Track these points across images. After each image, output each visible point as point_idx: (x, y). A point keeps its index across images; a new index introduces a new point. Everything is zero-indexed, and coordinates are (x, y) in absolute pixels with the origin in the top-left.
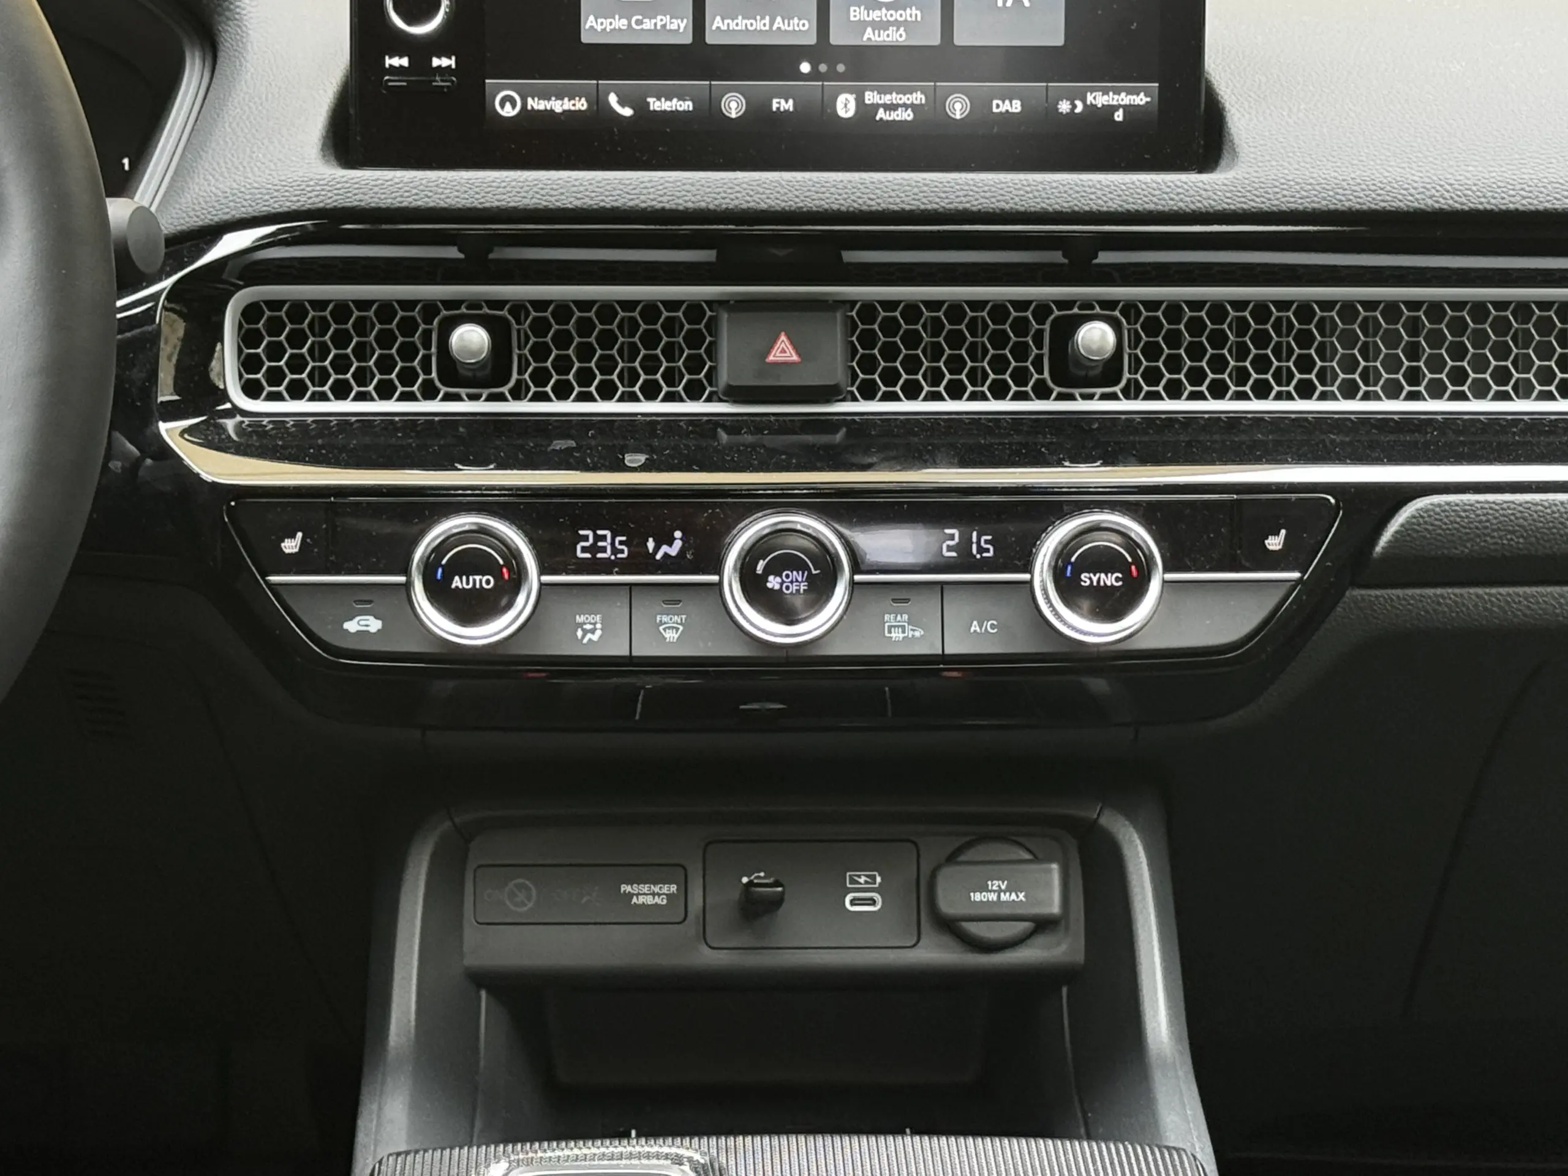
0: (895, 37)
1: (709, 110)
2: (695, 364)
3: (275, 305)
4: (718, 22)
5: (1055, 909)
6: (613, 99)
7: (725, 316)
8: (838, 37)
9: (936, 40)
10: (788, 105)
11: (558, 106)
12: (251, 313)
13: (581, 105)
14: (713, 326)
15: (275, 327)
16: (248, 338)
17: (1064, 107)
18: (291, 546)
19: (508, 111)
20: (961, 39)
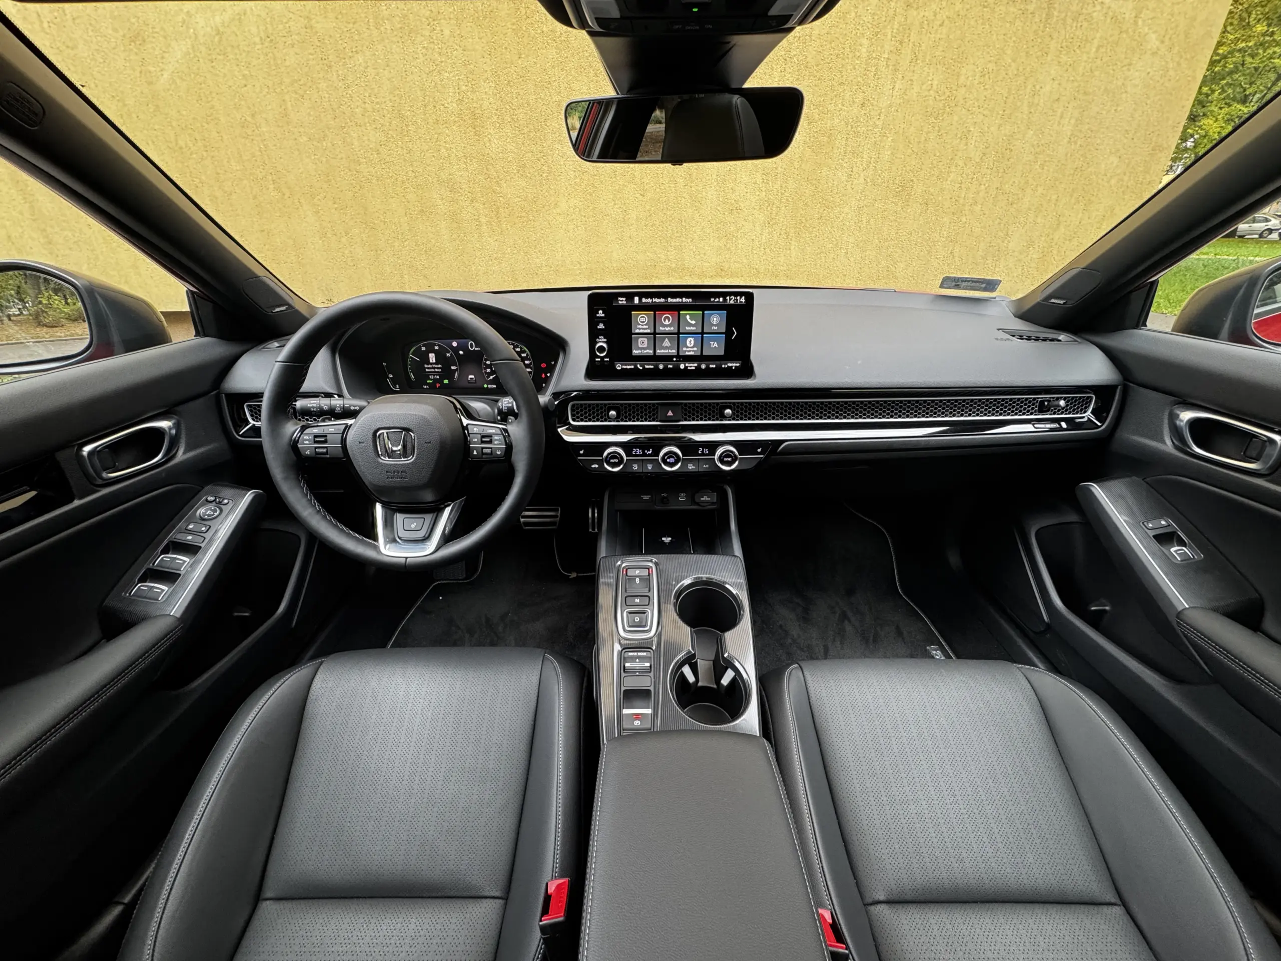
0: (692, 353)
1: (656, 367)
2: (654, 415)
3: (577, 404)
4: (658, 351)
5: (715, 501)
6: (638, 366)
7: (659, 407)
8: (681, 354)
9: (699, 354)
10: (671, 366)
11: (628, 367)
12: (573, 406)
13: (633, 367)
14: (657, 408)
15: (577, 408)
16: (572, 410)
17: (723, 366)
18: (582, 452)
19: (619, 368)
20: (704, 353)
